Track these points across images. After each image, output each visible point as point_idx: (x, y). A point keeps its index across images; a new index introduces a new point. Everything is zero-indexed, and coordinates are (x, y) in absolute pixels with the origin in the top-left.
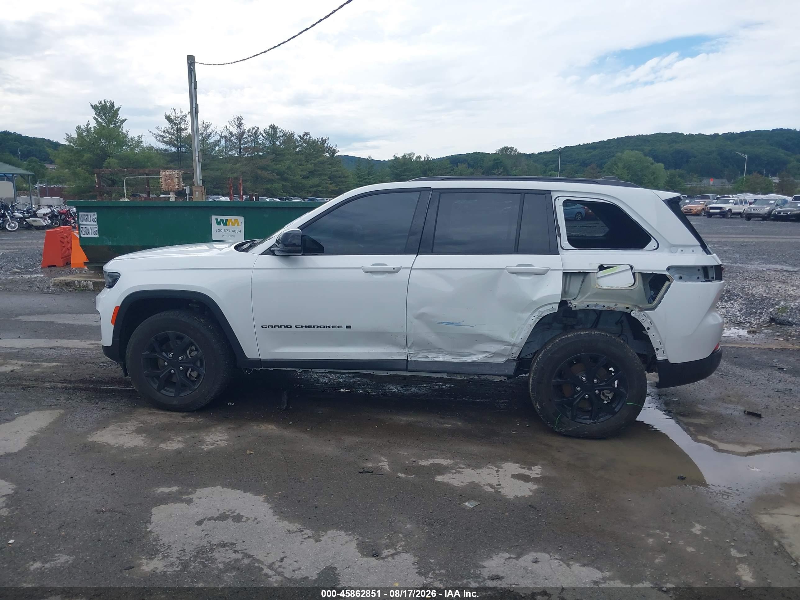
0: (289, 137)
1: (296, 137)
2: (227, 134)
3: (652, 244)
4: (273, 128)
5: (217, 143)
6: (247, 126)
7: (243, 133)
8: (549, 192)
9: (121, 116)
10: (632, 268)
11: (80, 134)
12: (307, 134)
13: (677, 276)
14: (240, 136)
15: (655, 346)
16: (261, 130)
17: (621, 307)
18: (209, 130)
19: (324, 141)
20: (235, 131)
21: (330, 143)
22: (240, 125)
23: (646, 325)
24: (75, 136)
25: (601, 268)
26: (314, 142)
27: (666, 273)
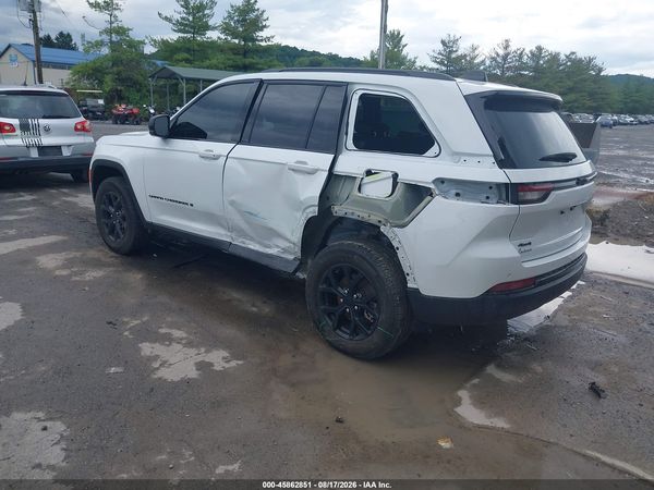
0: (555, 57)
1: (562, 57)
2: (494, 55)
3: (434, 150)
4: (539, 49)
5: (483, 62)
6: (513, 48)
7: (508, 54)
8: (347, 84)
9: (404, 42)
10: (395, 176)
11: (372, 57)
12: (573, 53)
13: (454, 192)
14: (505, 58)
15: (406, 270)
16: (527, 51)
17: (374, 219)
18: (477, 52)
19: (591, 60)
20: (501, 52)
21: (598, 62)
22: (506, 47)
23: (395, 244)
24: (369, 58)
25: (369, 173)
26: (580, 60)
27: (432, 186)
